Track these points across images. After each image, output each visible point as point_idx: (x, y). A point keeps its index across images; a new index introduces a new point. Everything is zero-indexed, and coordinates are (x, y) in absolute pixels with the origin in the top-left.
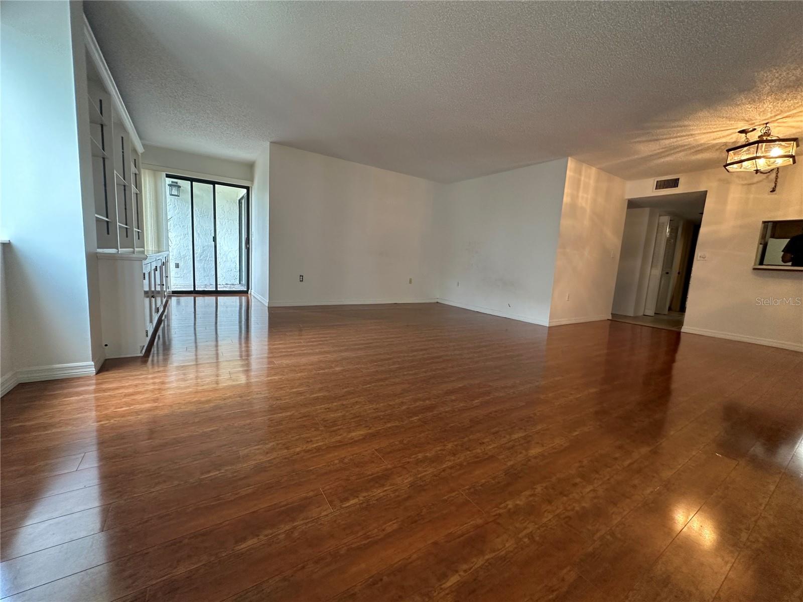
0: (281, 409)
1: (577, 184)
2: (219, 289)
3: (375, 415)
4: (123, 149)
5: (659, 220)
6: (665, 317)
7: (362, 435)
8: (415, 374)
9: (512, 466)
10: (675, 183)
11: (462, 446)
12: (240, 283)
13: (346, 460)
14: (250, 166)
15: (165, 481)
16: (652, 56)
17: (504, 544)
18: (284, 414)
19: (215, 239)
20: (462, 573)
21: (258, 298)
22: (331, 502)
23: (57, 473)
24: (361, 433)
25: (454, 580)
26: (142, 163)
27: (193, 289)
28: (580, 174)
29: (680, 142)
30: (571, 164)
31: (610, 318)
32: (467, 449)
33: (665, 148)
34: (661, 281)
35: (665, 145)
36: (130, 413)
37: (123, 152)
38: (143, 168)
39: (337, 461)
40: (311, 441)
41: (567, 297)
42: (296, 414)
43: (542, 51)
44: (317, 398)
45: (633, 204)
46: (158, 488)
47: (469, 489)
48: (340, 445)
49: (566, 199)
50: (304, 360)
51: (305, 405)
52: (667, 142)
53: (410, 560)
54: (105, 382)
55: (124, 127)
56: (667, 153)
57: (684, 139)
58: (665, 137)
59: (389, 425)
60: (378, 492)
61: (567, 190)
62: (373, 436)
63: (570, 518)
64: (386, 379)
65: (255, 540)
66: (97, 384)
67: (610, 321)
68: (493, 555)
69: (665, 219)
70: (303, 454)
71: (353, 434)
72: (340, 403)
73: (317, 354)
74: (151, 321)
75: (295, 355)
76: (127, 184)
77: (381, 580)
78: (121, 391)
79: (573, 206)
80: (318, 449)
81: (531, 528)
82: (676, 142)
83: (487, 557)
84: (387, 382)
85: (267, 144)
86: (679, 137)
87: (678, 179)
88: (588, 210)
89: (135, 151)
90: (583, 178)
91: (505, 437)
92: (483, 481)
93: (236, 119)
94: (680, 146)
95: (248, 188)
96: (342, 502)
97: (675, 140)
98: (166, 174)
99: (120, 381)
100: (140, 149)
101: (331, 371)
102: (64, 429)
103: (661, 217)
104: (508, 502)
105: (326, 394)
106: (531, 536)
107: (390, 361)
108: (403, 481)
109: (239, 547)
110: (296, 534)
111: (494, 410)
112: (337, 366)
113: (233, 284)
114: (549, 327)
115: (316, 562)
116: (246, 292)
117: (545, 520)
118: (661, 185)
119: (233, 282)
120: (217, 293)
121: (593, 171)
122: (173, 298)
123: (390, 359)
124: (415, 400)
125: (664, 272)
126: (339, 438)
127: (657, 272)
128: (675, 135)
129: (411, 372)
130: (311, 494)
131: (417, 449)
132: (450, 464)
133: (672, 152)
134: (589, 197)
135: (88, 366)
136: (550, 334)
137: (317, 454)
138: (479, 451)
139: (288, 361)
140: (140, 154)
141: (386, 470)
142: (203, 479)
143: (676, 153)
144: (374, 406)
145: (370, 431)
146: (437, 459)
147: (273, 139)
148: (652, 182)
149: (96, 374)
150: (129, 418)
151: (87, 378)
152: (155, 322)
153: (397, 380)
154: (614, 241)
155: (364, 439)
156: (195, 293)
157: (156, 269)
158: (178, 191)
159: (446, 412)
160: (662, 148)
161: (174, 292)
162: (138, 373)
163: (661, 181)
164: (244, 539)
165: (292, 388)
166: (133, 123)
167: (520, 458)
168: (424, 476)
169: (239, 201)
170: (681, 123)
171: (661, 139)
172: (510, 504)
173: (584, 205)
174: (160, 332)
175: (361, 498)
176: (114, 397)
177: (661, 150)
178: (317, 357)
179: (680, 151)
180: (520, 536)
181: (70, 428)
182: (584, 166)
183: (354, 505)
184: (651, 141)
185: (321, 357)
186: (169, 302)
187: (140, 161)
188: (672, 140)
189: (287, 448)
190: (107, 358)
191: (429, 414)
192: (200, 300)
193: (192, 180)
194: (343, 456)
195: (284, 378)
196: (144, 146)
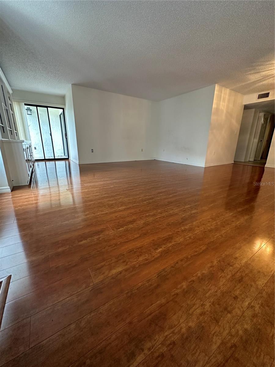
0: (90, 201)
1: (219, 97)
2: (56, 158)
3: (128, 202)
4: (3, 91)
5: (259, 114)
6: (259, 162)
7: (124, 208)
8: (145, 187)
9: (184, 217)
10: (267, 95)
11: (164, 211)
12: (64, 155)
13: (118, 217)
14: (63, 97)
15: (48, 225)
16: (257, 25)
17: (180, 239)
18: (91, 203)
19: (51, 135)
20: (163, 248)
21: (74, 161)
22: (113, 230)
23: (6, 224)
24: (123, 208)
25: (160, 250)
26: (13, 99)
27: (44, 158)
28: (221, 92)
29: (270, 73)
30: (217, 87)
31: (233, 162)
32: (167, 212)
33: (263, 77)
34: (258, 145)
35: (263, 75)
36: (29, 204)
37: (3, 93)
38: (14, 101)
39: (114, 217)
40: (103, 211)
41: (213, 153)
42: (96, 202)
43: (202, 26)
44: (104, 197)
45: (247, 107)
46: (46, 227)
47: (167, 224)
48: (115, 212)
49: (214, 106)
50: (97, 184)
51: (99, 199)
52: (264, 73)
53: (144, 245)
54: (16, 194)
55: (2, 80)
56: (264, 79)
57: (272, 71)
58: (263, 70)
59: (134, 205)
60: (131, 226)
61: (215, 101)
62: (128, 208)
63: (206, 231)
64: (132, 189)
65: (86, 241)
66: (12, 195)
67: (233, 164)
68: (175, 243)
69: (262, 114)
70: (100, 215)
71: (120, 208)
72: (113, 198)
73: (103, 181)
74: (29, 171)
75: (93, 182)
76: (8, 109)
77: (133, 250)
78: (23, 197)
79: (217, 109)
80: (106, 213)
81: (190, 235)
82: (268, 73)
83: (173, 243)
84: (133, 190)
85: (70, 86)
86: (270, 70)
87: (269, 93)
88: (225, 111)
89: (8, 92)
90: (223, 95)
91: (182, 207)
92: (172, 221)
93: (54, 73)
94: (270, 75)
95: (63, 109)
96: (117, 229)
97: (268, 72)
98: (25, 104)
99: (21, 194)
100: (11, 92)
101: (109, 187)
102: (4, 210)
103: (260, 113)
104: (182, 228)
105: (108, 195)
106: (190, 237)
107: (134, 183)
108: (141, 222)
109: (80, 243)
110: (101, 239)
111: (178, 198)
112: (111, 185)
113: (61, 156)
114: (205, 168)
115: (109, 246)
116: (68, 159)
117: (196, 232)
118: (260, 97)
119: (61, 155)
120: (55, 160)
121: (228, 91)
122: (36, 163)
123: (134, 182)
124: (145, 196)
125: (260, 141)
126: (114, 210)
127: (256, 140)
128: (268, 69)
129: (143, 187)
130: (105, 227)
131: (146, 212)
132: (159, 217)
133: (266, 78)
134: (226, 104)
135: (7, 189)
136: (205, 170)
137: (106, 215)
138: (171, 212)
139: (90, 184)
140: (11, 94)
141: (134, 219)
142: (62, 224)
143: (269, 78)
144: (128, 199)
145: (127, 207)
146: (154, 215)
147: (73, 82)
148: (256, 95)
149: (12, 191)
150: (29, 206)
151: (8, 193)
152: (31, 171)
153: (137, 190)
154: (236, 125)
155: (124, 210)
156: (45, 160)
157: (27, 148)
158: (31, 112)
159: (158, 200)
160: (261, 77)
161: (36, 160)
162: (28, 191)
163: (261, 94)
164: (81, 241)
165: (93, 194)
166: (6, 77)
167: (188, 214)
168: (149, 221)
169: (60, 116)
170: (271, 62)
171: (261, 72)
172: (183, 228)
173: (223, 108)
174: (33, 176)
175: (125, 228)
176: (21, 199)
177: (261, 78)
178: (103, 182)
179: (271, 78)
180: (186, 237)
181: (6, 210)
182: (223, 89)
183: (122, 230)
184: (256, 73)
185: (105, 182)
186: (35, 164)
187: (11, 98)
188: (266, 72)
189: (94, 214)
190: (14, 186)
191: (151, 201)
192: (48, 163)
193: (37, 106)
194: (116, 215)
195: (89, 190)
196: (12, 90)
